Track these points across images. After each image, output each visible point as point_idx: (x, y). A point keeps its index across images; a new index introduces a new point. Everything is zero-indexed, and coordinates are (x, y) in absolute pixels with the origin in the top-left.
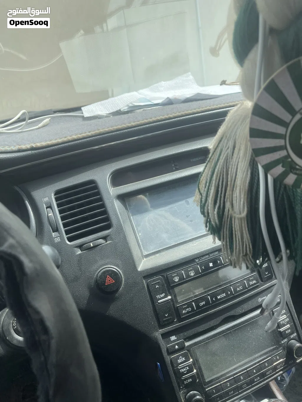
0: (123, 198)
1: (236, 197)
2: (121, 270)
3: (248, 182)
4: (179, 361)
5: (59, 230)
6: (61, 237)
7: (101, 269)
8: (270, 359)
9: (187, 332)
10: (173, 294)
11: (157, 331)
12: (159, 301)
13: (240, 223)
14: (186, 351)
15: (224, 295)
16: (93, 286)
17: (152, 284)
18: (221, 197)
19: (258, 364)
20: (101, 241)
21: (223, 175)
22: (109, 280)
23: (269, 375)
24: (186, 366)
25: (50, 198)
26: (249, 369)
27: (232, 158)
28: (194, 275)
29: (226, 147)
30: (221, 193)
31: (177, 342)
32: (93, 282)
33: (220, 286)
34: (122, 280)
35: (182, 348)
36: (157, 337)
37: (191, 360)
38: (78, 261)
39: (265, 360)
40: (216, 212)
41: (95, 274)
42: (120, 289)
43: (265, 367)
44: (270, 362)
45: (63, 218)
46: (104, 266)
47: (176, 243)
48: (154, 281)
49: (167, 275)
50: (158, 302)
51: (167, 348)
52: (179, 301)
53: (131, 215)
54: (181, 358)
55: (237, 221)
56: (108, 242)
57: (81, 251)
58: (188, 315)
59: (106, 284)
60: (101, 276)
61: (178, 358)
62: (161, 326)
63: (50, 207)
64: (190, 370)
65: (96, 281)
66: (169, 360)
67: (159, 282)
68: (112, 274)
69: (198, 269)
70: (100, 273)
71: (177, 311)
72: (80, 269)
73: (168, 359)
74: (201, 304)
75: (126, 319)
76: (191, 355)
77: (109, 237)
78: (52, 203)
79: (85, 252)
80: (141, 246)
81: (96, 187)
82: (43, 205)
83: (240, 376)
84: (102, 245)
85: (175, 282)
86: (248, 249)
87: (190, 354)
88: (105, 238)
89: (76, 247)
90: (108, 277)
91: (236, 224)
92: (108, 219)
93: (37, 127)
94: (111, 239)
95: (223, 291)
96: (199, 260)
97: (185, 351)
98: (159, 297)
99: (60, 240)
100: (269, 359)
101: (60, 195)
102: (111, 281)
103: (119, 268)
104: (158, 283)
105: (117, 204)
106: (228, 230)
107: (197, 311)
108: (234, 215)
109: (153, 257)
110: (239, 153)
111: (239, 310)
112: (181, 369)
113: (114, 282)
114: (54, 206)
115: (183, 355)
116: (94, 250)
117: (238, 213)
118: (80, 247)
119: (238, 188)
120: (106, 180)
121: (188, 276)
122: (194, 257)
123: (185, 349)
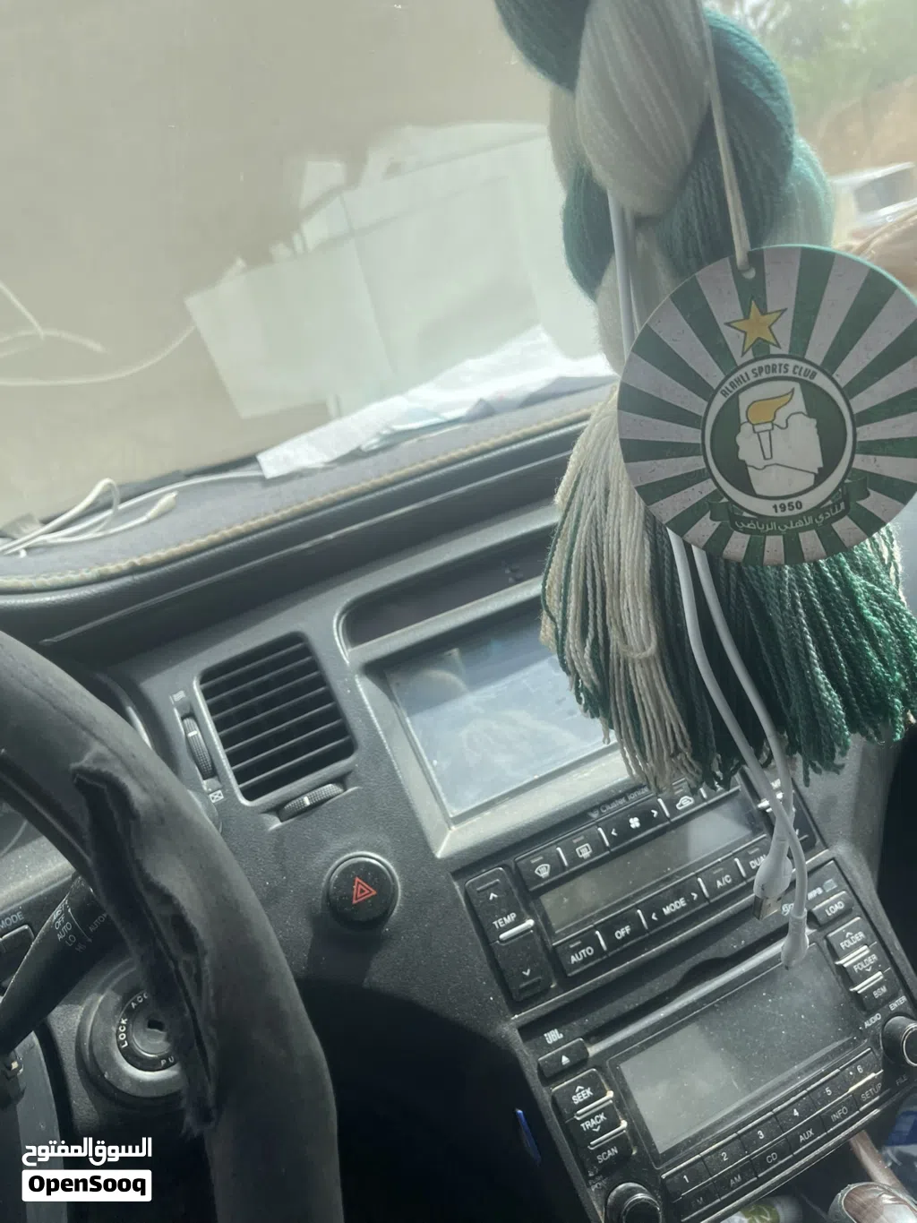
0: (379, 670)
1: (628, 609)
2: (389, 860)
3: (647, 570)
4: (577, 1099)
5: (219, 772)
6: (225, 787)
7: (337, 862)
8: (837, 1074)
9: (591, 1016)
10: (539, 911)
11: (507, 1020)
12: (502, 936)
13: (648, 674)
14: (594, 1070)
15: (682, 902)
16: (320, 912)
17: (479, 889)
18: (595, 616)
19: (804, 1092)
20: (331, 789)
21: (592, 563)
22: (362, 891)
23: (838, 1121)
24: (599, 1113)
25: (190, 692)
26: (779, 1108)
27: (606, 520)
28: (592, 856)
29: (589, 495)
30: (595, 608)
31: (565, 1046)
32: (318, 900)
33: (667, 880)
34: (395, 889)
35: (580, 1062)
36: (507, 1035)
37: (610, 1094)
38: (276, 849)
39: (822, 1080)
40: (587, 656)
41: (323, 877)
42: (392, 912)
43: (827, 1099)
44: (840, 1083)
45: (226, 742)
46: (345, 853)
47: (536, 777)
48: (483, 881)
49: (516, 863)
50: (499, 940)
51: (539, 1065)
52: (557, 932)
53: (405, 713)
54: (580, 1091)
55: (638, 669)
56: (350, 790)
57: (282, 821)
58: (585, 967)
59: (355, 902)
60: (337, 882)
61: (571, 1091)
62: (517, 1006)
63: (190, 714)
64: (611, 1124)
65: (328, 897)
66: (548, 1098)
67: (497, 883)
68: (366, 872)
69: (598, 838)
70: (335, 875)
71: (555, 959)
72: (283, 870)
73: (544, 1094)
74: (619, 935)
75: (420, 993)
76: (607, 1081)
77: (352, 775)
78: (195, 708)
79: (291, 823)
80: (442, 795)
81: (307, 651)
82: (173, 713)
83: (756, 1130)
84: (334, 799)
85: (540, 879)
86: (678, 736)
87: (605, 1077)
88: (340, 780)
89: (269, 811)
90: (359, 883)
91: (638, 677)
92: (343, 730)
93: (144, 519)
94: (358, 781)
95: (677, 893)
96: (601, 813)
97: (589, 1071)
98: (500, 923)
99: (222, 797)
100: (834, 1077)
101: (213, 682)
102: (367, 892)
103: (384, 857)
104: (494, 888)
105: (365, 689)
106: (624, 697)
107: (610, 954)
108: (631, 655)
109: (475, 820)
110: (617, 503)
111: (731, 944)
112: (583, 1121)
113: (374, 893)
114: (200, 711)
115: (586, 1082)
116: (313, 816)
117: (639, 648)
118: (277, 810)
119: (628, 587)
120: (331, 630)
121: (574, 859)
122: (584, 808)
123: (590, 1064)
